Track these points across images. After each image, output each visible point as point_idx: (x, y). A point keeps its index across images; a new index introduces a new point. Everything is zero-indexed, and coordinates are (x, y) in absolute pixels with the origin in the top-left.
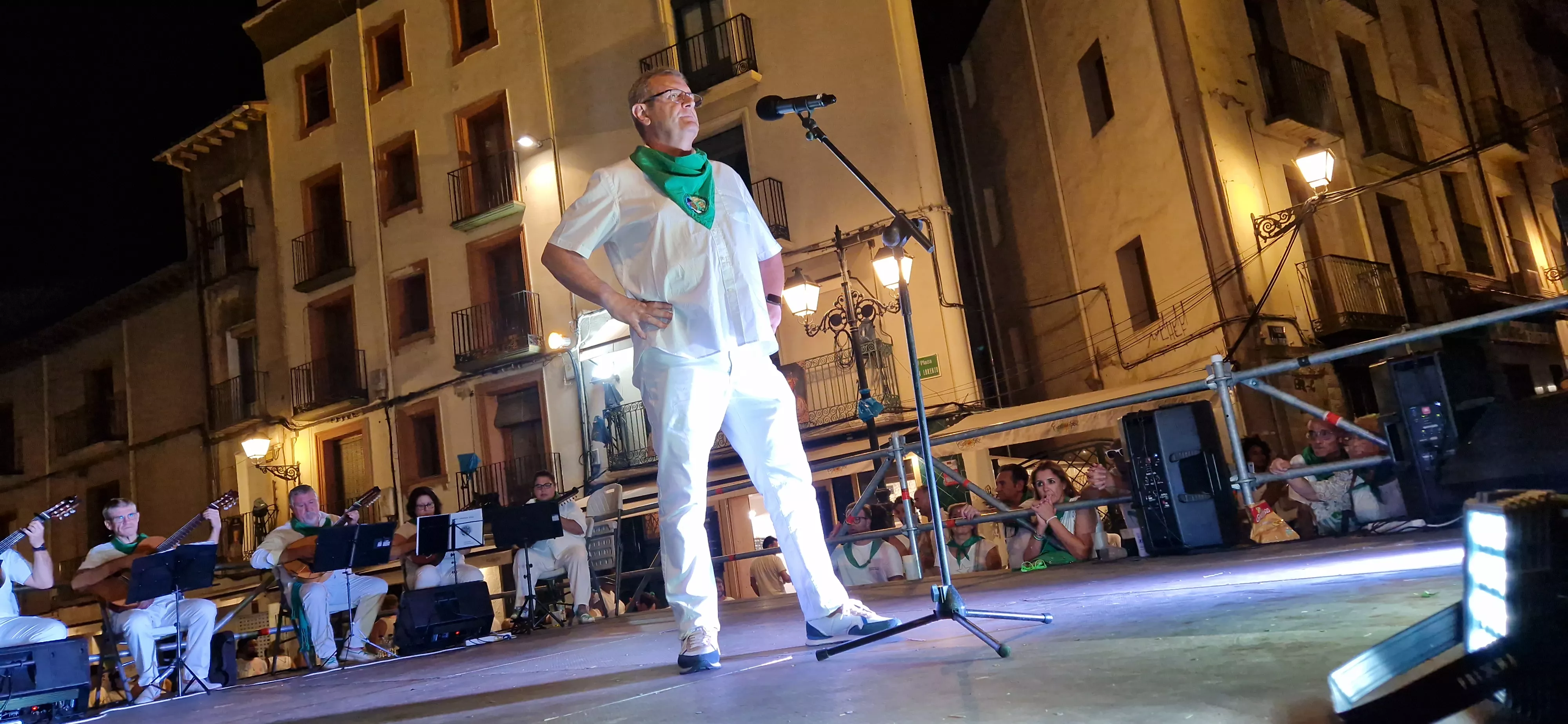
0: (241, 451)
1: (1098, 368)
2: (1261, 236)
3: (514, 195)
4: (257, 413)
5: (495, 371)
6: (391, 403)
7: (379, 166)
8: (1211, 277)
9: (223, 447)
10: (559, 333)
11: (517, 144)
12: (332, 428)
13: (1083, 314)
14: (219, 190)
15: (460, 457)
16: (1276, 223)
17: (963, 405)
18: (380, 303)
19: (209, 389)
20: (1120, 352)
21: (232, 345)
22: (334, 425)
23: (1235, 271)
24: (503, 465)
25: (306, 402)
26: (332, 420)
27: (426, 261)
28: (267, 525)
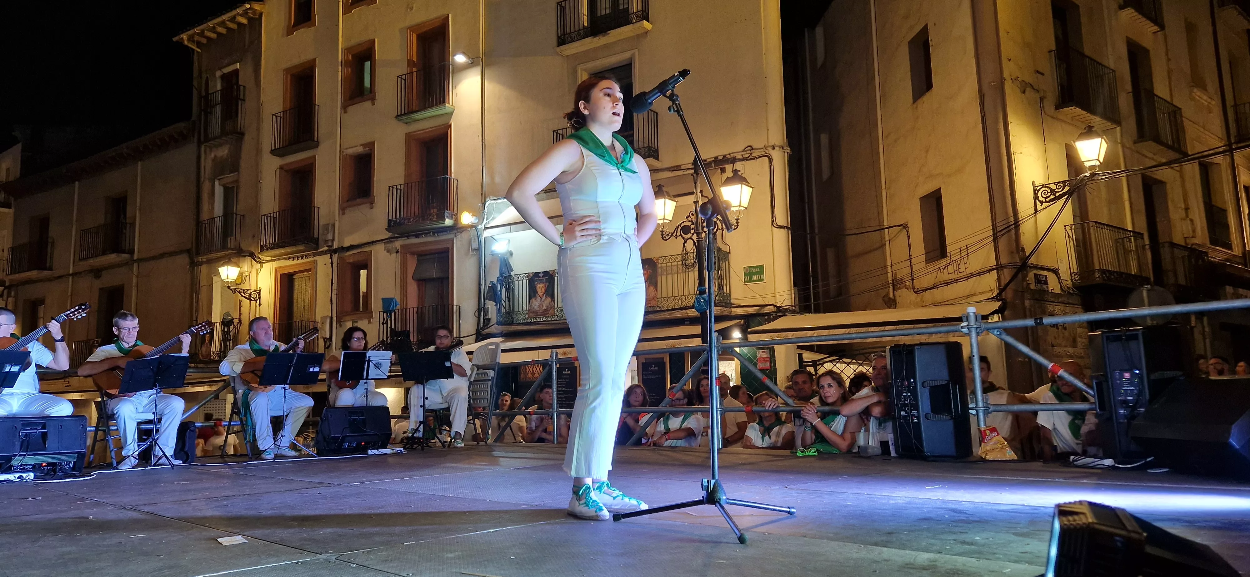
0: (218, 274)
1: (894, 290)
2: (1039, 201)
3: (447, 100)
4: (232, 246)
5: (417, 236)
6: (335, 251)
7: (345, 64)
8: (993, 229)
9: (204, 269)
10: (469, 213)
11: (453, 59)
12: (289, 265)
13: (887, 244)
14: (220, 69)
15: (383, 299)
16: (1053, 192)
17: (780, 307)
18: (335, 171)
19: (198, 223)
20: (913, 279)
21: (219, 191)
22: (290, 262)
23: (1013, 226)
24: (415, 309)
25: (271, 242)
26: (289, 258)
27: (373, 144)
28: (231, 333)
